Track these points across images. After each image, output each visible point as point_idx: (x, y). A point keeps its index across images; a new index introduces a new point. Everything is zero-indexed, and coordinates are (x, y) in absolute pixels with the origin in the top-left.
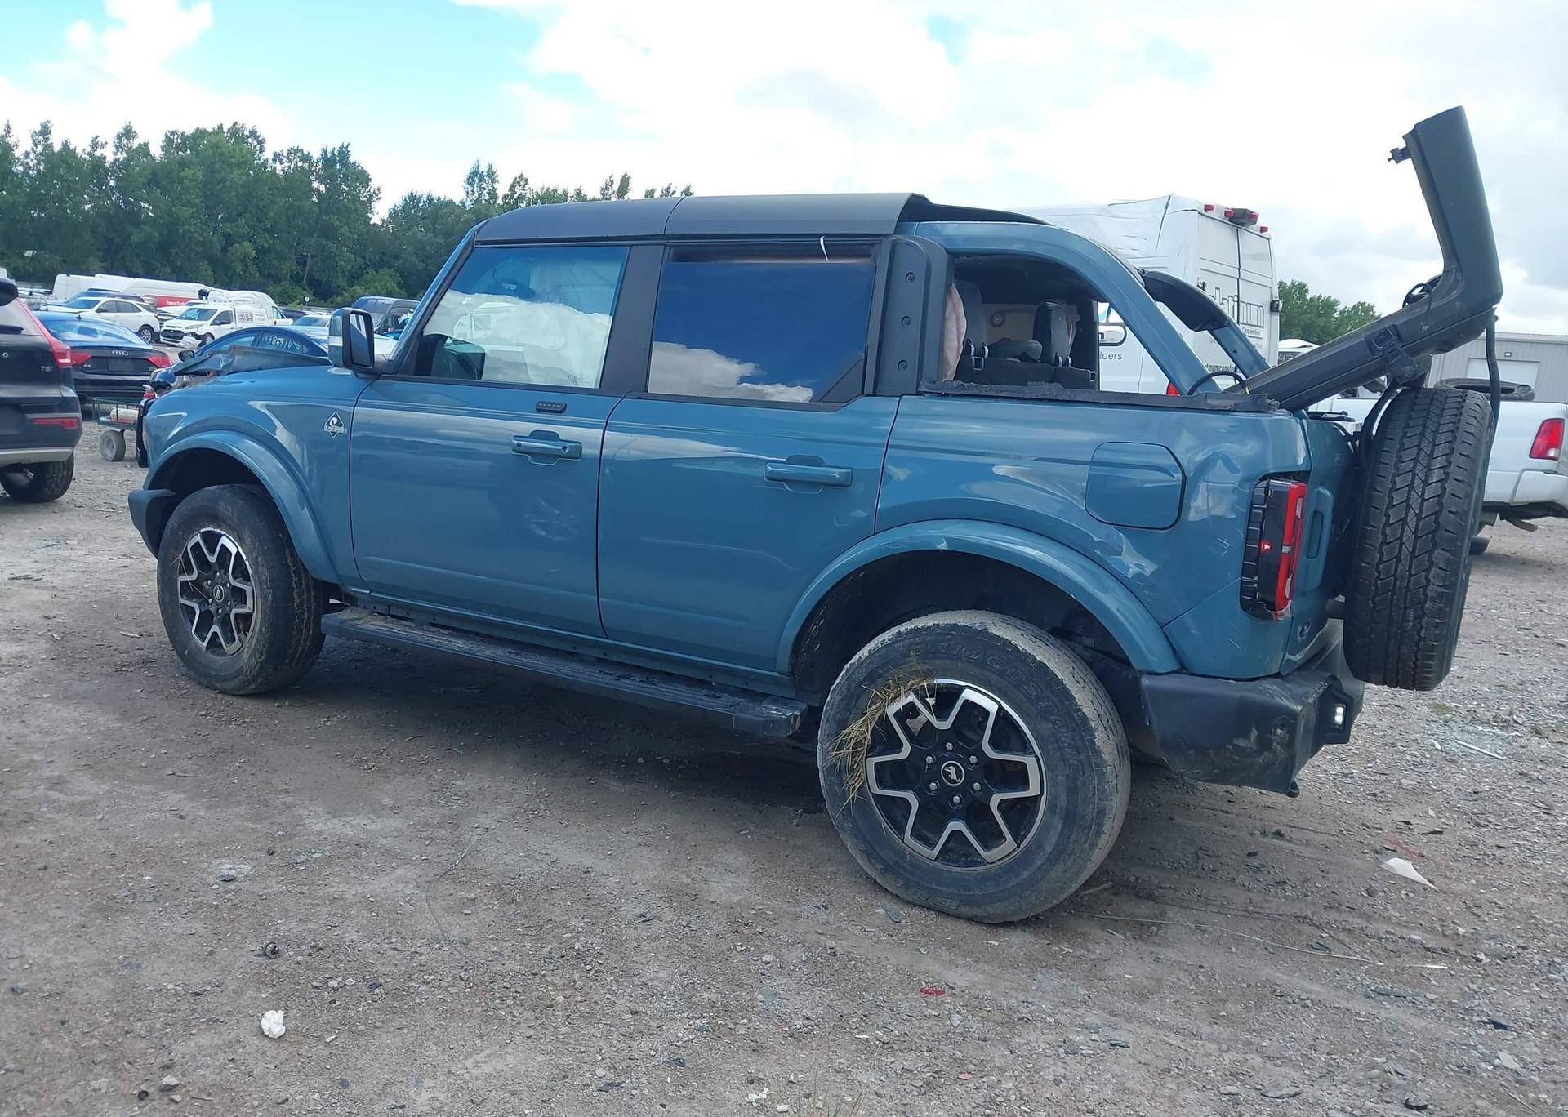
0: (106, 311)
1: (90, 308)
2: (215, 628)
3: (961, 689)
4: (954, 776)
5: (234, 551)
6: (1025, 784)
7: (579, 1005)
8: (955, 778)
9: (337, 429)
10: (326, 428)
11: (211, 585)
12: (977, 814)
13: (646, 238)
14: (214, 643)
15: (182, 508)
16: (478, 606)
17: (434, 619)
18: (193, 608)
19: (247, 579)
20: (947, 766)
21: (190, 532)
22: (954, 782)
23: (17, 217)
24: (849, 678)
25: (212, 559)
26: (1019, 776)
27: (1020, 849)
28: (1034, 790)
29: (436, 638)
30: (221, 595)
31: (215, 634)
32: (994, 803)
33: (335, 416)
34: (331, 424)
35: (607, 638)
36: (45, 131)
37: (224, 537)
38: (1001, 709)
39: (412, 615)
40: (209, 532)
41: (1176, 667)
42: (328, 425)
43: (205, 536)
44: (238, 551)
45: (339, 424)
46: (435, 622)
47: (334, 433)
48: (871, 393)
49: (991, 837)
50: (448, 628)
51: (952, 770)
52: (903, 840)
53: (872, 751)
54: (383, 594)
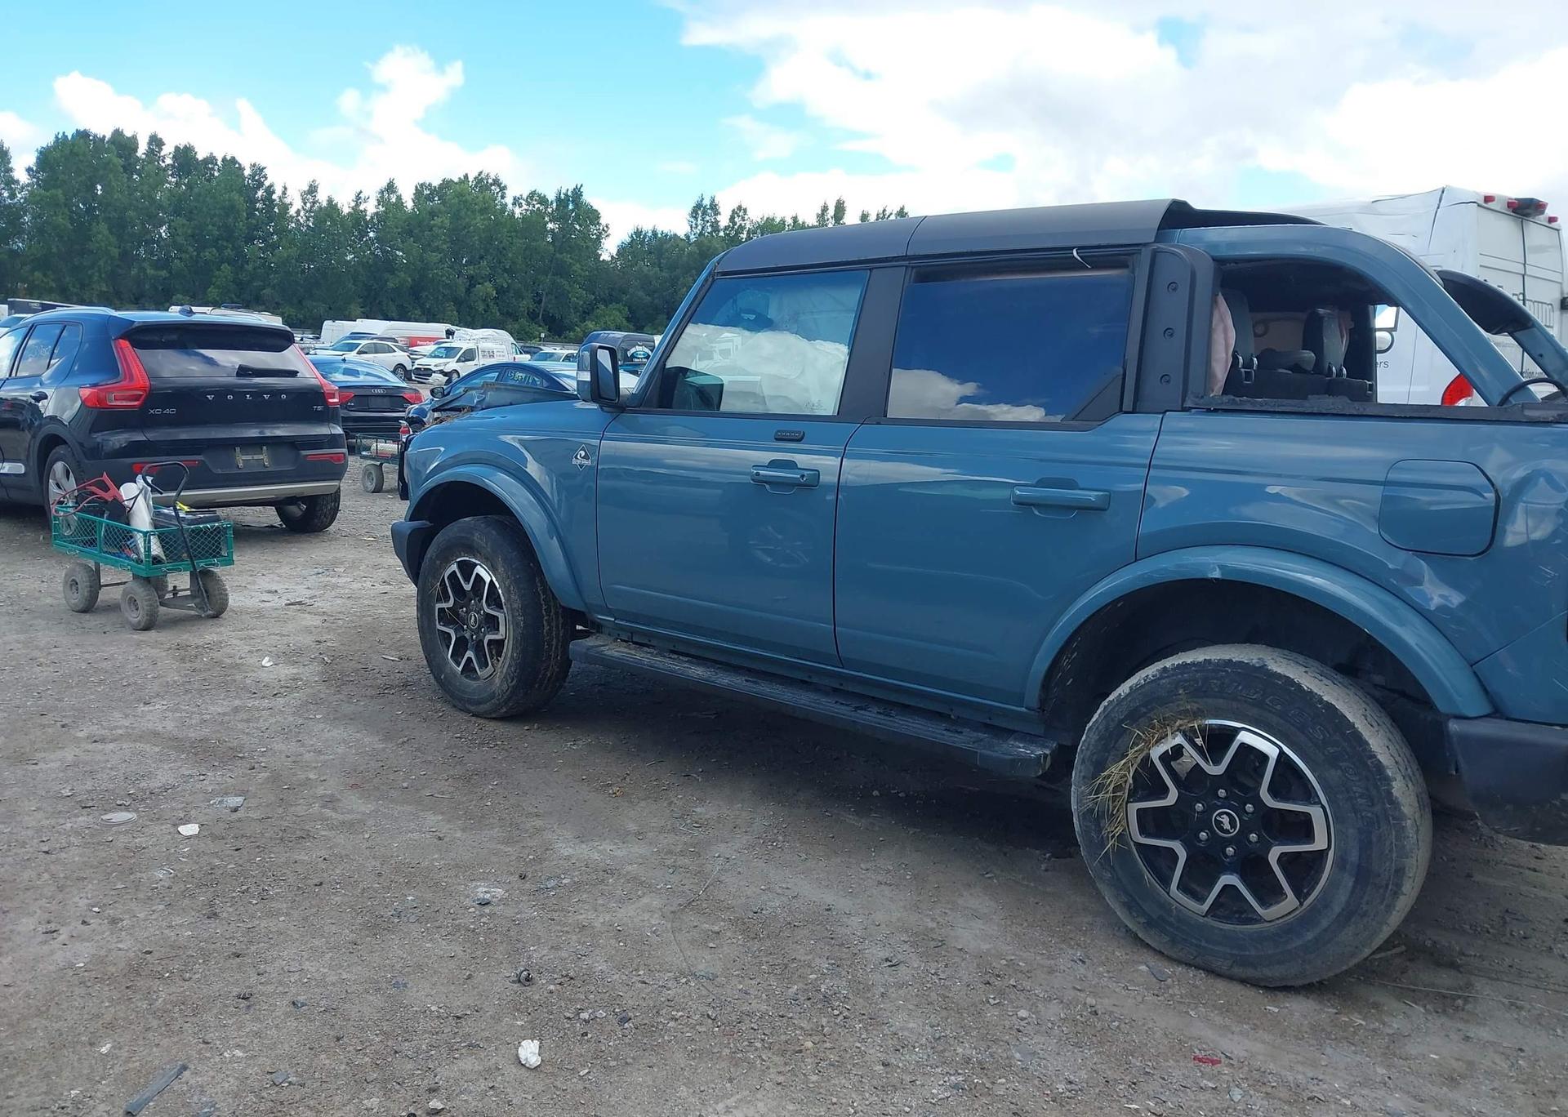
0: (366, 353)
1: (352, 351)
2: (470, 654)
3: (1237, 731)
4: (1227, 826)
5: (487, 579)
6: (1309, 836)
7: (828, 1052)
8: (1229, 828)
9: (585, 462)
10: (574, 461)
11: (466, 612)
12: (1253, 867)
13: (886, 260)
14: (468, 668)
15: (440, 539)
16: (714, 634)
17: (674, 646)
18: (449, 634)
19: (499, 606)
20: (1220, 814)
21: (447, 561)
22: (1227, 832)
23: (291, 269)
24: (1107, 716)
25: (468, 587)
26: (1302, 828)
27: (1303, 907)
28: (1320, 843)
29: (676, 666)
30: (475, 622)
31: (469, 659)
32: (1273, 855)
33: (583, 449)
34: (578, 457)
35: (843, 668)
36: (312, 190)
37: (478, 567)
38: (1282, 753)
39: (654, 643)
40: (465, 561)
41: (1487, 710)
42: (576, 458)
43: (461, 565)
44: (492, 581)
45: (586, 457)
46: (677, 650)
47: (581, 466)
48: (1131, 410)
49: (1268, 892)
50: (687, 655)
51: (1225, 820)
52: (1168, 893)
53: (1134, 796)
54: (627, 621)
